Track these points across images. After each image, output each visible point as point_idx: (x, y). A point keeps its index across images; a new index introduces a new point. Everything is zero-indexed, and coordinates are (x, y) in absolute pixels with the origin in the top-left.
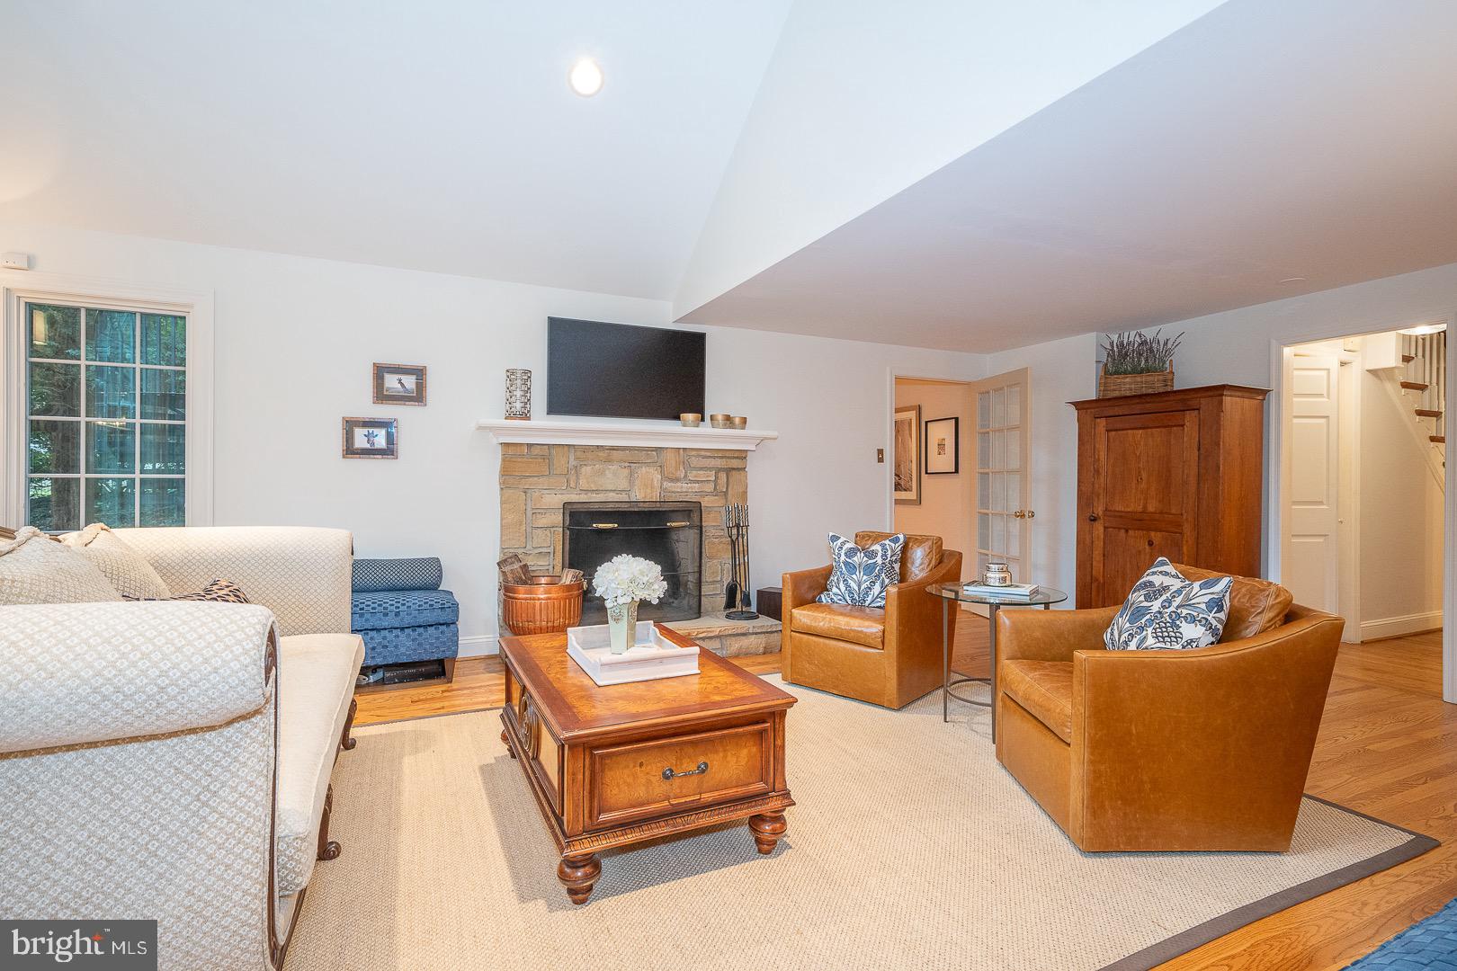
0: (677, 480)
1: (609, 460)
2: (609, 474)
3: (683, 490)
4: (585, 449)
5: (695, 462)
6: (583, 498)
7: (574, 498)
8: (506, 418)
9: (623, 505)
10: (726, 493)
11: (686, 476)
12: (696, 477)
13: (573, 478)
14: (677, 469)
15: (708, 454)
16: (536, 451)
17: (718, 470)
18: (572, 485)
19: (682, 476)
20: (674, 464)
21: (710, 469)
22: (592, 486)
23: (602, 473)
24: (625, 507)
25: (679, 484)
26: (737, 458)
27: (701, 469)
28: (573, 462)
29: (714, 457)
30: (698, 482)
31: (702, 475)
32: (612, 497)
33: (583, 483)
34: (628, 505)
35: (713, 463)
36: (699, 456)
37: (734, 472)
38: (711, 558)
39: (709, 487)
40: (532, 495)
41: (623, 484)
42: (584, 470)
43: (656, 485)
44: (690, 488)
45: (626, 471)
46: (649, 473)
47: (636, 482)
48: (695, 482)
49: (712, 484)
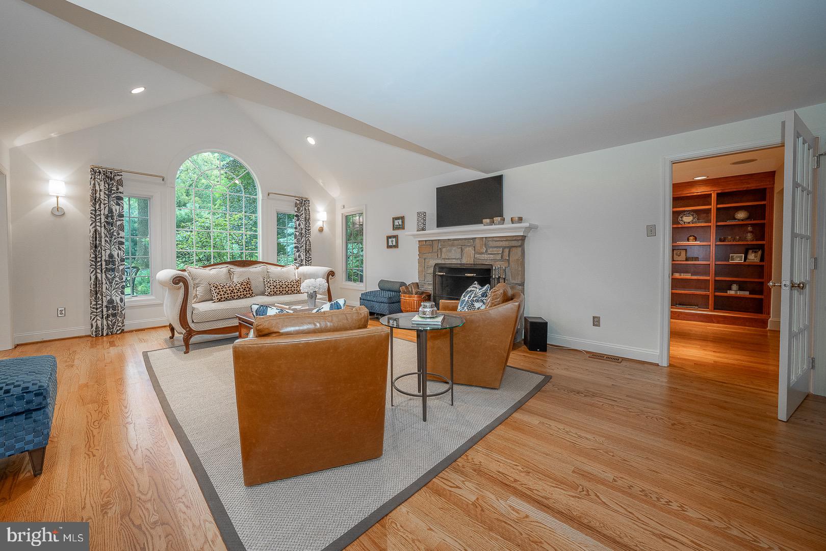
0: (482, 253)
1: (453, 245)
2: (453, 252)
3: (485, 259)
4: (444, 241)
5: (491, 244)
6: (443, 262)
7: (439, 262)
8: (417, 231)
9: (459, 265)
10: (508, 260)
11: (486, 251)
12: (492, 252)
13: (439, 253)
14: (481, 248)
15: (498, 239)
16: (427, 243)
17: (504, 248)
18: (439, 256)
19: (484, 251)
20: (479, 246)
21: (500, 247)
22: (446, 256)
23: (450, 251)
24: (459, 266)
25: (483, 255)
26: (515, 240)
27: (495, 247)
28: (440, 247)
29: (502, 241)
30: (493, 254)
31: (495, 251)
32: (454, 261)
33: (443, 256)
34: (460, 265)
35: (501, 244)
36: (493, 241)
37: (514, 249)
39: (499, 257)
40: (427, 260)
41: (459, 256)
42: (444, 250)
43: (472, 256)
44: (489, 257)
45: (460, 250)
46: (469, 251)
47: (464, 255)
48: (491, 254)
49: (500, 255)
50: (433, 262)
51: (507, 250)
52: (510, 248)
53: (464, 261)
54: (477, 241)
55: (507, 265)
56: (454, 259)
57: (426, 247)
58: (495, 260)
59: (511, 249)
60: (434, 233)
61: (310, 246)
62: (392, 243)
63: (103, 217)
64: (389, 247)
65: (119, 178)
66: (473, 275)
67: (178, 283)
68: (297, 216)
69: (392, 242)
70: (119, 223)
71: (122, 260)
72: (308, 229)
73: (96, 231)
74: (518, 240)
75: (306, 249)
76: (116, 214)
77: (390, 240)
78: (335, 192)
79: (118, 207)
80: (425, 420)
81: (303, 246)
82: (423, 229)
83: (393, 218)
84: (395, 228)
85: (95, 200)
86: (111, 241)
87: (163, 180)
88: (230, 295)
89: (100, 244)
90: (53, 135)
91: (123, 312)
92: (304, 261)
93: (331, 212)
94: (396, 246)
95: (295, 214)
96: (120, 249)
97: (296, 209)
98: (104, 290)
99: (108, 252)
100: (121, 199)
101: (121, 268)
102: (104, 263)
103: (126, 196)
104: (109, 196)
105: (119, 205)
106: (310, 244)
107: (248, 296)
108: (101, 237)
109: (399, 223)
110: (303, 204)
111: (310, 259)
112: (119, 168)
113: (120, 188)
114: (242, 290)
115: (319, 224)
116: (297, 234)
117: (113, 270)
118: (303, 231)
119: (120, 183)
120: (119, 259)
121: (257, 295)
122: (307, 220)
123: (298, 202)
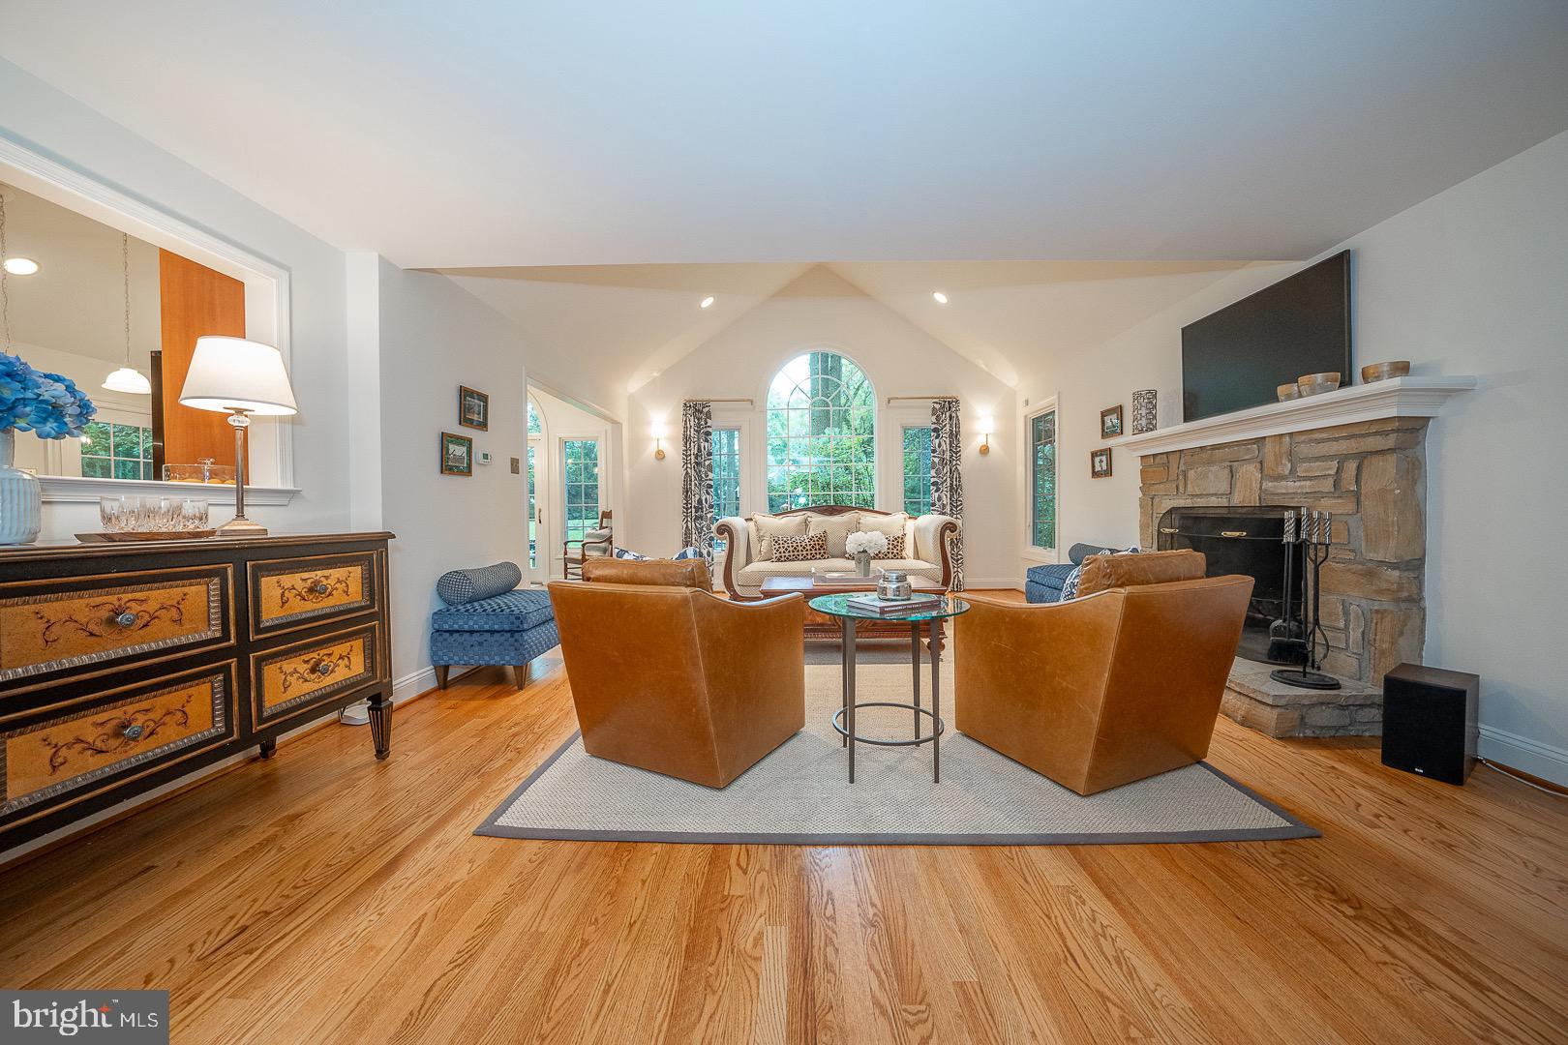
0: (1281, 478)
1: (1210, 462)
2: (1212, 477)
4: (1194, 451)
5: (1304, 450)
6: (1189, 503)
7: (1182, 502)
10: (1357, 495)
11: (1293, 471)
12: (1308, 471)
13: (1182, 483)
14: (1278, 463)
15: (1324, 435)
16: (1160, 458)
17: (1343, 459)
18: (1181, 489)
19: (1287, 472)
20: (1274, 457)
21: (1330, 458)
22: (1198, 490)
23: (1205, 476)
25: (1283, 483)
26: (1376, 433)
27: (1318, 459)
29: (1336, 439)
30: (1310, 478)
31: (1317, 468)
32: (1214, 501)
35: (1335, 448)
36: (1311, 441)
37: (1374, 459)
38: (1329, 592)
39: (1327, 486)
40: (1156, 500)
41: (1224, 487)
42: (1191, 474)
43: (1256, 486)
44: (1301, 487)
45: (1227, 471)
46: (1249, 472)
47: (1238, 485)
48: (1305, 478)
49: (1331, 481)
50: (1167, 505)
51: (1351, 467)
52: (1362, 457)
53: (1237, 500)
54: (1269, 445)
55: (1351, 507)
56: (1212, 495)
57: (1158, 468)
58: (1317, 495)
59: (1365, 462)
60: (1174, 433)
61: (960, 481)
62: (1102, 466)
63: (693, 457)
64: (1095, 474)
65: (707, 409)
66: (1238, 534)
67: (722, 534)
68: (935, 430)
69: (1101, 464)
70: (707, 463)
71: (711, 507)
72: (955, 450)
73: (687, 473)
74: (1386, 433)
75: (951, 484)
76: (704, 452)
77: (1097, 459)
78: (1011, 378)
79: (706, 444)
80: (852, 781)
81: (946, 480)
82: (1151, 427)
83: (1102, 413)
84: (1106, 434)
85: (687, 439)
86: (700, 484)
87: (752, 401)
88: (791, 554)
89: (691, 488)
90: (655, 374)
91: (711, 568)
92: (948, 507)
93: (1006, 416)
94: (1108, 472)
95: (933, 426)
96: (708, 493)
97: (934, 419)
98: (693, 541)
99: (697, 497)
100: (708, 434)
101: (709, 515)
102: (693, 510)
103: (715, 430)
104: (698, 432)
105: (707, 441)
106: (960, 478)
107: (818, 556)
108: (691, 481)
109: (1111, 421)
110: (947, 409)
111: (959, 503)
112: (707, 398)
113: (709, 422)
114: (808, 548)
115: (980, 441)
116: (936, 460)
117: (701, 517)
118: (947, 456)
119: (709, 415)
120: (707, 506)
121: (833, 557)
122: (954, 436)
123: (937, 406)
